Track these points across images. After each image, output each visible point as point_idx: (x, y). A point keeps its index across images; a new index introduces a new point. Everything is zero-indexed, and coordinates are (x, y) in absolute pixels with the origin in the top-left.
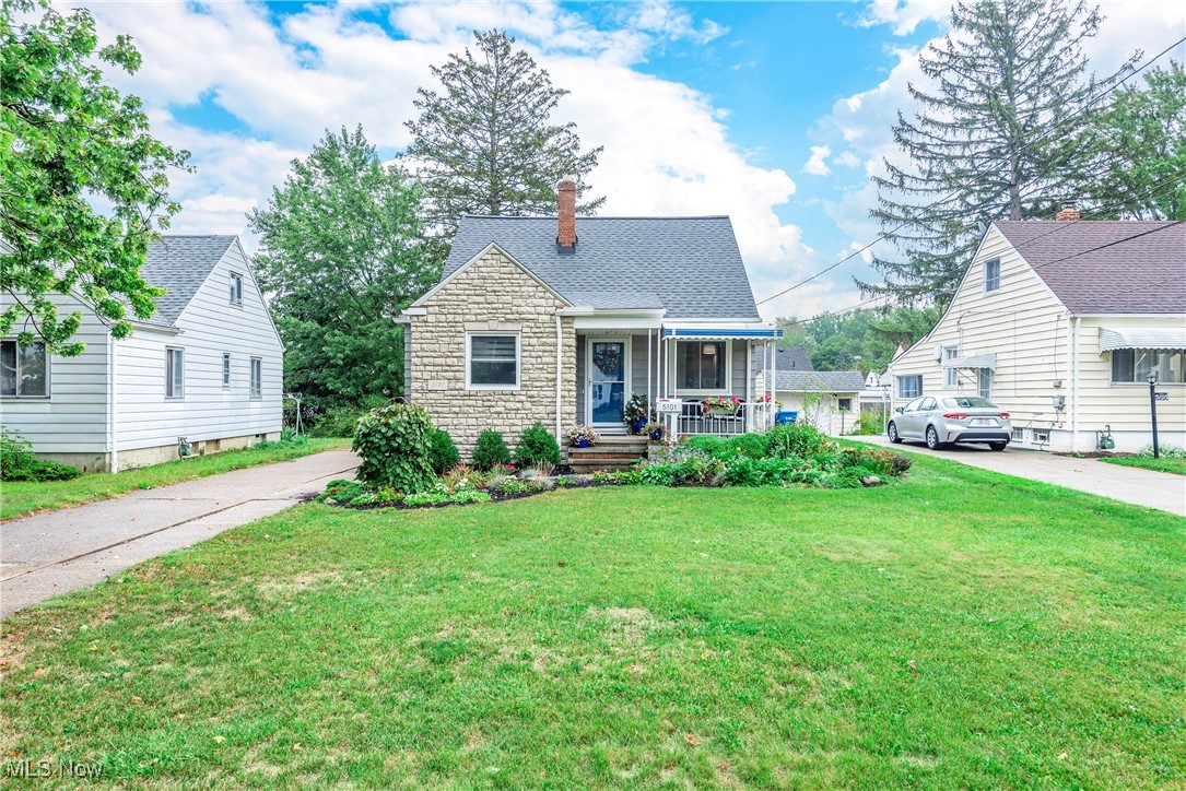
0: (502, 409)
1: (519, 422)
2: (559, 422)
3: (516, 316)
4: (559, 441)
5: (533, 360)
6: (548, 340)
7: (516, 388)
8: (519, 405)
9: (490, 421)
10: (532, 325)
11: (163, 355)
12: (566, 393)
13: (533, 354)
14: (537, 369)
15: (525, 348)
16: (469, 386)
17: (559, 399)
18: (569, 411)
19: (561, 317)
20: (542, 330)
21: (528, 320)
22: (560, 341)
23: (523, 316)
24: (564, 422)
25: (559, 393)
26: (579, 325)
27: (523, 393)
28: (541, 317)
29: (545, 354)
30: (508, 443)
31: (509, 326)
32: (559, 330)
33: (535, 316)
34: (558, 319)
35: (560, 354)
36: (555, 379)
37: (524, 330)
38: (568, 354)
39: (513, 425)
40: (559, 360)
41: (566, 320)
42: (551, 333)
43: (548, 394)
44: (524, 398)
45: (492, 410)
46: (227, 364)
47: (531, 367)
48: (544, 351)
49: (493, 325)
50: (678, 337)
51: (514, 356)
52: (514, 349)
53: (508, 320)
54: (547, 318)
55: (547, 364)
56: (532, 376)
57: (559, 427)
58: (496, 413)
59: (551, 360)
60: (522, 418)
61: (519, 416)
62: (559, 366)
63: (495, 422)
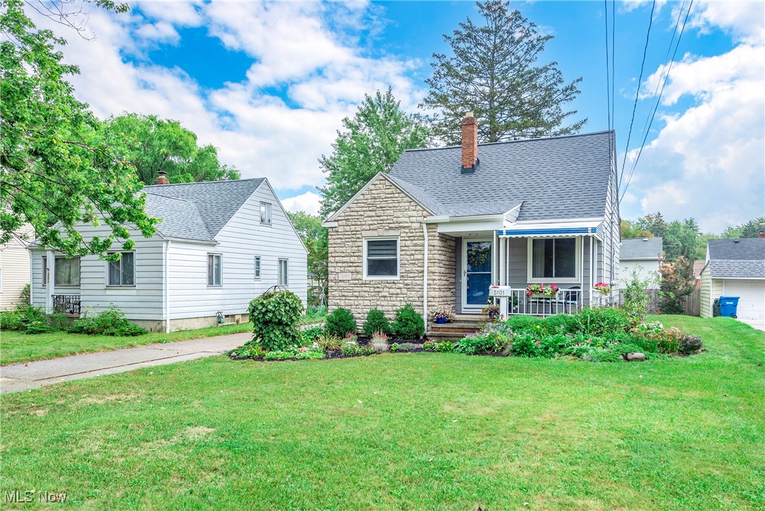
0: (387, 294)
1: (398, 303)
2: (425, 304)
3: (396, 225)
4: (425, 317)
5: (408, 257)
6: (419, 242)
7: (397, 278)
8: (398, 291)
9: (379, 303)
10: (407, 231)
11: (206, 259)
12: (431, 282)
13: (408, 253)
14: (411, 264)
15: (403, 248)
16: (365, 277)
17: (425, 287)
18: (433, 295)
19: (427, 224)
20: (414, 234)
21: (404, 227)
22: (426, 243)
23: (401, 225)
24: (429, 303)
25: (426, 282)
26: (441, 229)
27: (401, 282)
28: (414, 225)
29: (417, 252)
30: (390, 319)
31: (392, 233)
32: (426, 234)
33: (410, 224)
34: (424, 226)
35: (426, 252)
36: (423, 272)
37: (402, 235)
38: (433, 252)
39: (394, 305)
40: (426, 257)
41: (431, 226)
42: (420, 236)
43: (419, 282)
44: (402, 286)
45: (381, 294)
46: (258, 264)
47: (406, 262)
48: (416, 251)
49: (381, 232)
50: (508, 236)
51: (395, 254)
52: (396, 250)
53: (391, 228)
54: (417, 225)
55: (418, 260)
56: (407, 269)
57: (425, 307)
58: (383, 296)
59: (420, 257)
60: (401, 300)
61: (398, 299)
62: (426, 261)
63: (383, 303)
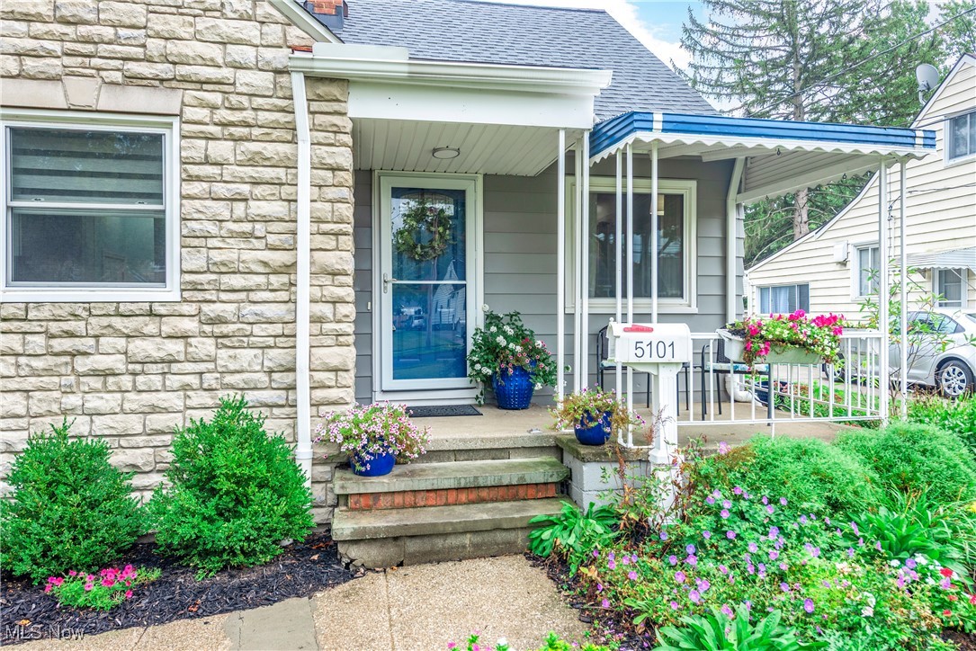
0: (117, 362)
1: (175, 400)
2: (303, 396)
3: (162, 69)
4: (304, 453)
5: (221, 209)
6: (270, 149)
7: (168, 292)
8: (175, 347)
9: (73, 401)
10: (216, 98)
12: (326, 310)
13: (220, 189)
14: (234, 234)
15: (194, 170)
17: (303, 328)
18: (335, 362)
19: (312, 79)
20: (248, 115)
21: (202, 83)
22: (304, 153)
23: (183, 70)
24: (319, 394)
25: (304, 310)
26: (362, 107)
27: (186, 308)
28: (243, 77)
29: (258, 190)
30: (136, 469)
31: (137, 99)
32: (303, 120)
33: (226, 73)
34: (298, 82)
35: (305, 192)
36: (290, 268)
37: (190, 113)
38: (332, 193)
39: (155, 409)
40: (304, 210)
41: (322, 89)
42: (275, 126)
43: (271, 311)
44: (190, 325)
45: (82, 364)
47: (211, 228)
48: (256, 183)
49: (82, 91)
50: (670, 138)
51: (158, 197)
52: (159, 177)
53: (133, 80)
54: (263, 80)
55: (266, 220)
56: (217, 256)
57: (304, 411)
58: (95, 373)
59: (278, 208)
60: (186, 388)
61: (174, 381)
62: (304, 227)
63: (94, 402)
